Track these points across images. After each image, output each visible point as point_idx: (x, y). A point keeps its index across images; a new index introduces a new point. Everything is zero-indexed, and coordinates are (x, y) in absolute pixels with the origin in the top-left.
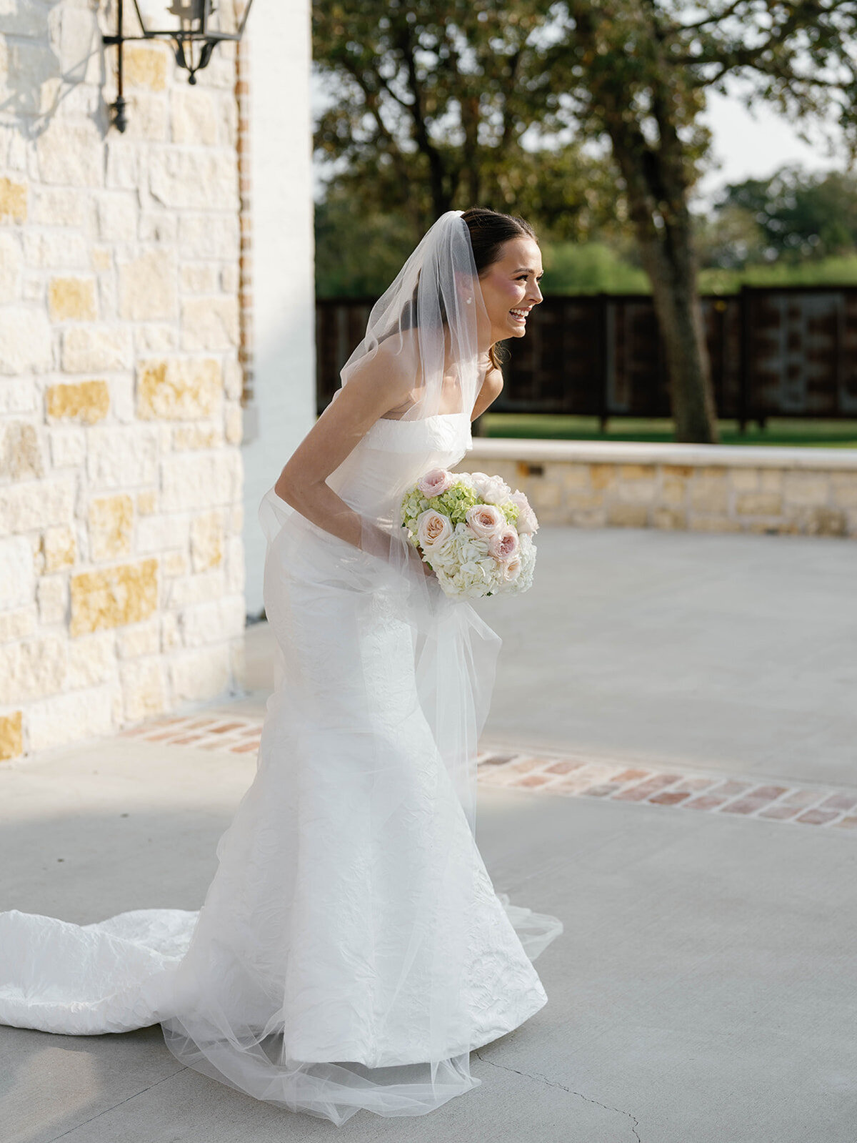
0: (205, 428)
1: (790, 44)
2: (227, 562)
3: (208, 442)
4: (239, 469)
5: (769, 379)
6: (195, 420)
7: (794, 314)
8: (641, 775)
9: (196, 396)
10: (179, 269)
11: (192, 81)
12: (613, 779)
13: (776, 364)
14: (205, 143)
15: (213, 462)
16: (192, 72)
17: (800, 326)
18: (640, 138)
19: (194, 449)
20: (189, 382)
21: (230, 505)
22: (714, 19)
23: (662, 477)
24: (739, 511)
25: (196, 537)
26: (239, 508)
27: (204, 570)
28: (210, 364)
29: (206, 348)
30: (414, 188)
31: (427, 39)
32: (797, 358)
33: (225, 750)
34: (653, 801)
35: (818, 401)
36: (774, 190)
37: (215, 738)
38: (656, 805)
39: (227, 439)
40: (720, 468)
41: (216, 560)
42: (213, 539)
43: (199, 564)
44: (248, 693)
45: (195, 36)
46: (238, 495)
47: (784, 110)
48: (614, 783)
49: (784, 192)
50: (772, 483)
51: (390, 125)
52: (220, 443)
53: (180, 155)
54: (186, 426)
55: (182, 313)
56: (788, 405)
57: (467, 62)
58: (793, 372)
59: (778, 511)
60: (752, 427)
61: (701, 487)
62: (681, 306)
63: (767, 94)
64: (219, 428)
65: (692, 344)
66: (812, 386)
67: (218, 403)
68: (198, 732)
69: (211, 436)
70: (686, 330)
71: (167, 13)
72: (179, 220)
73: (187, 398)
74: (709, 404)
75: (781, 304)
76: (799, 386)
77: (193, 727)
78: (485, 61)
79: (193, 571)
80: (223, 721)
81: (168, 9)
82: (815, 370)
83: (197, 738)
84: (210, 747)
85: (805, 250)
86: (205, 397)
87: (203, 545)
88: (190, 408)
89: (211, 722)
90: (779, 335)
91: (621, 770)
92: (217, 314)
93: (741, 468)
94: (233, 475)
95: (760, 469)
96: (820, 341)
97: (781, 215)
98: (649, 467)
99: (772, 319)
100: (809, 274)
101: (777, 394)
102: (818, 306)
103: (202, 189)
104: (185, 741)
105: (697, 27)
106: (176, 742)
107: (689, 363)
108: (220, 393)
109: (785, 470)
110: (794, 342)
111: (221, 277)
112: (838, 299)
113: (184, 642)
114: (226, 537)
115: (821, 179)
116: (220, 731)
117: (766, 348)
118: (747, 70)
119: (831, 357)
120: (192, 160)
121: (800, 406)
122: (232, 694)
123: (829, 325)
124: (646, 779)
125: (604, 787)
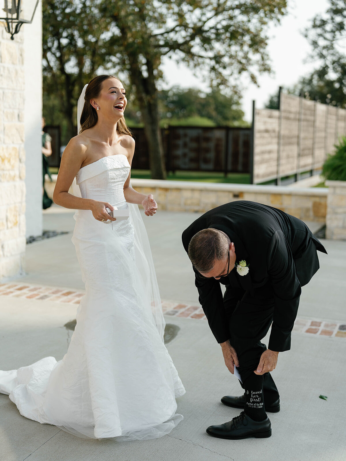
0: (12, 173)
1: (192, 43)
2: (20, 224)
3: (13, 179)
4: (24, 189)
5: (177, 157)
6: (9, 170)
7: (185, 135)
8: (184, 307)
9: (9, 161)
10: (3, 112)
11: (12, 38)
12: (175, 308)
13: (179, 152)
14: (13, 63)
15: (15, 186)
16: (12, 35)
17: (187, 140)
18: (140, 73)
19: (8, 181)
20: (7, 156)
21: (21, 203)
22: (168, 32)
23: (158, 192)
24: (185, 204)
25: (9, 215)
26: (24, 204)
27: (11, 228)
28: (14, 149)
29: (13, 143)
30: (59, 87)
31: (65, 34)
32: (186, 150)
33: (24, 297)
34: (192, 317)
35: (193, 165)
36: (170, 94)
37: (18, 292)
38: (194, 319)
39: (20, 178)
40: (179, 189)
41: (16, 224)
42: (15, 216)
43: (10, 225)
44: (27, 274)
45: (14, 21)
46: (24, 199)
47: (188, 66)
48: (176, 310)
49: (174, 94)
50: (197, 195)
51: (52, 64)
52: (17, 179)
53: (4, 68)
54: (5, 172)
55: (4, 129)
56: (183, 166)
57: (80, 43)
58: (185, 155)
59: (198, 204)
60: (171, 174)
61: (172, 196)
62: (154, 132)
63: (183, 60)
64: (17, 173)
65: (157, 145)
66: (192, 160)
67: (17, 163)
68: (11, 290)
69: (15, 176)
70: (155, 140)
71: (2, 11)
72: (4, 93)
73: (6, 162)
74: (163, 166)
75: (181, 132)
76: (187, 160)
77: (9, 288)
78: (86, 43)
79: (8, 228)
80: (20, 285)
81: (3, 9)
82: (192, 155)
83: (12, 292)
84: (18, 296)
85: (181, 114)
86: (12, 162)
87: (11, 218)
88: (7, 166)
89: (15, 286)
90: (180, 142)
91: (176, 304)
92: (17, 129)
93: (186, 189)
94: (22, 192)
95: (193, 190)
96: (194, 145)
97: (173, 102)
98: (154, 188)
99: (178, 137)
100: (183, 122)
101: (180, 163)
102: (193, 133)
103: (12, 81)
104: (7, 294)
105: (162, 34)
106: (4, 294)
107: (156, 151)
108: (18, 160)
109: (201, 190)
110: (185, 145)
111: (19, 116)
112: (200, 131)
113: (4, 255)
114: (19, 215)
115: (186, 91)
116: (20, 289)
117: (176, 147)
118: (177, 51)
119: (198, 150)
120: (9, 70)
121: (187, 167)
122: (21, 274)
123: (197, 139)
124: (187, 308)
125: (172, 311)
